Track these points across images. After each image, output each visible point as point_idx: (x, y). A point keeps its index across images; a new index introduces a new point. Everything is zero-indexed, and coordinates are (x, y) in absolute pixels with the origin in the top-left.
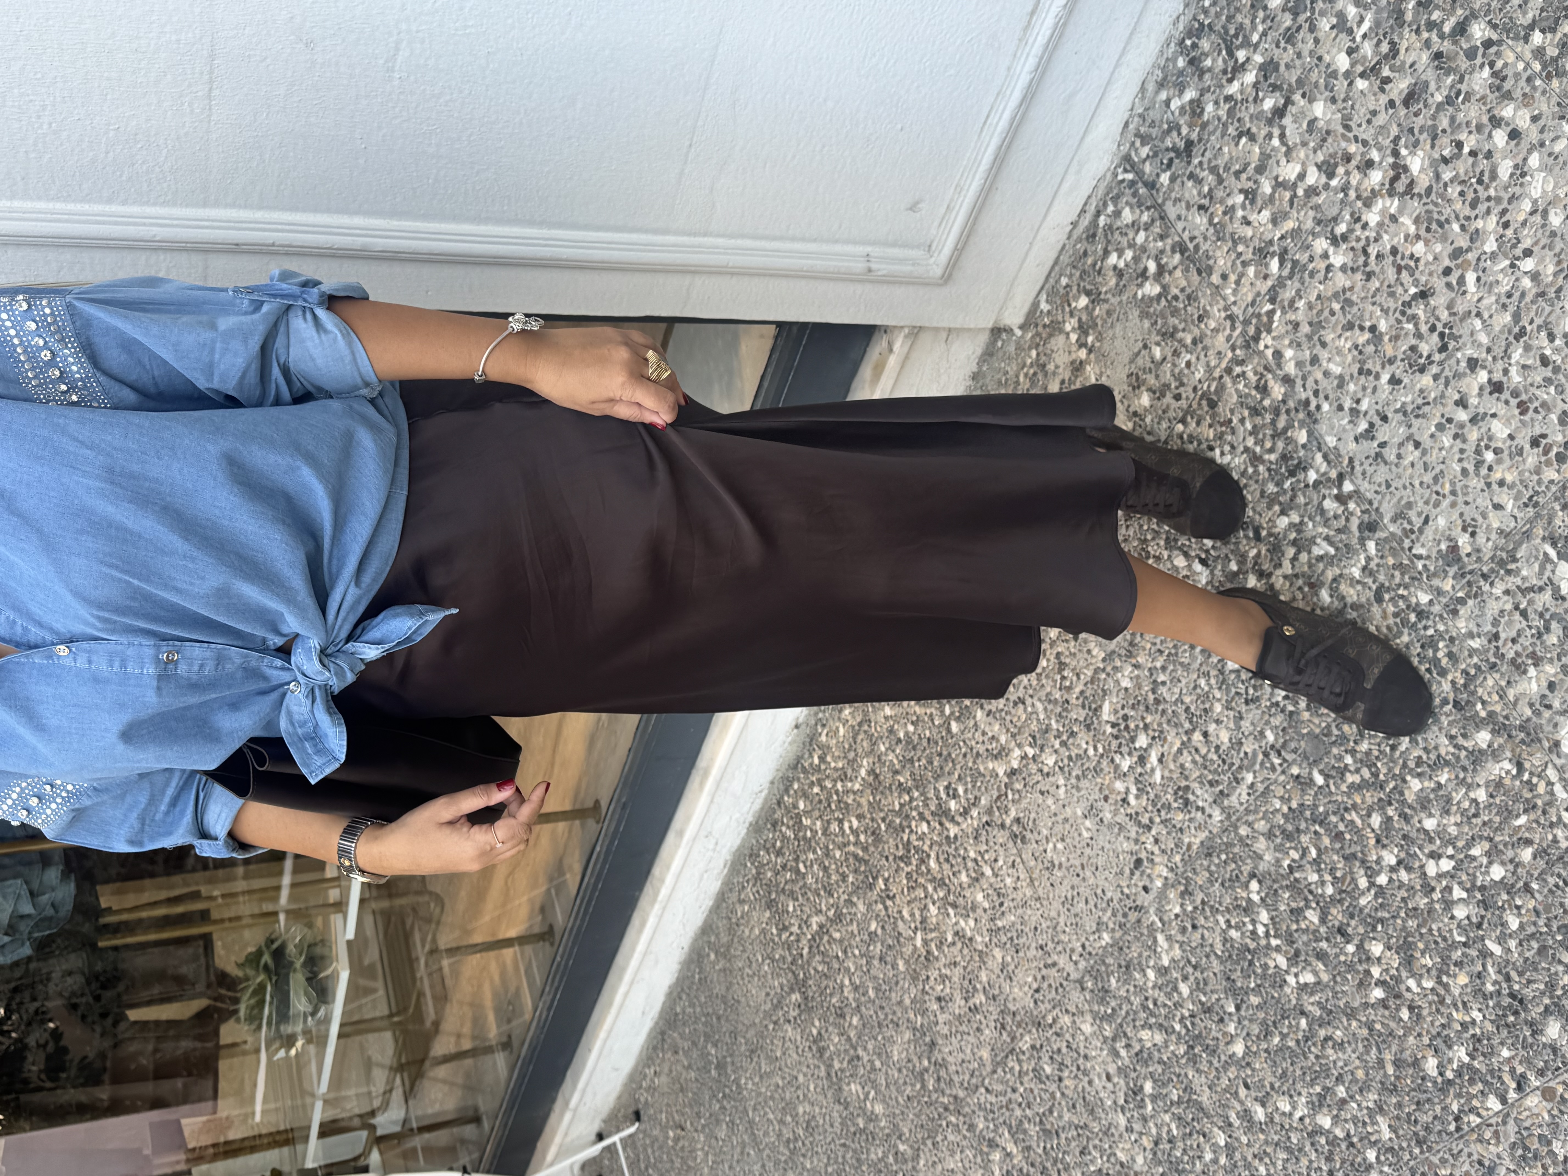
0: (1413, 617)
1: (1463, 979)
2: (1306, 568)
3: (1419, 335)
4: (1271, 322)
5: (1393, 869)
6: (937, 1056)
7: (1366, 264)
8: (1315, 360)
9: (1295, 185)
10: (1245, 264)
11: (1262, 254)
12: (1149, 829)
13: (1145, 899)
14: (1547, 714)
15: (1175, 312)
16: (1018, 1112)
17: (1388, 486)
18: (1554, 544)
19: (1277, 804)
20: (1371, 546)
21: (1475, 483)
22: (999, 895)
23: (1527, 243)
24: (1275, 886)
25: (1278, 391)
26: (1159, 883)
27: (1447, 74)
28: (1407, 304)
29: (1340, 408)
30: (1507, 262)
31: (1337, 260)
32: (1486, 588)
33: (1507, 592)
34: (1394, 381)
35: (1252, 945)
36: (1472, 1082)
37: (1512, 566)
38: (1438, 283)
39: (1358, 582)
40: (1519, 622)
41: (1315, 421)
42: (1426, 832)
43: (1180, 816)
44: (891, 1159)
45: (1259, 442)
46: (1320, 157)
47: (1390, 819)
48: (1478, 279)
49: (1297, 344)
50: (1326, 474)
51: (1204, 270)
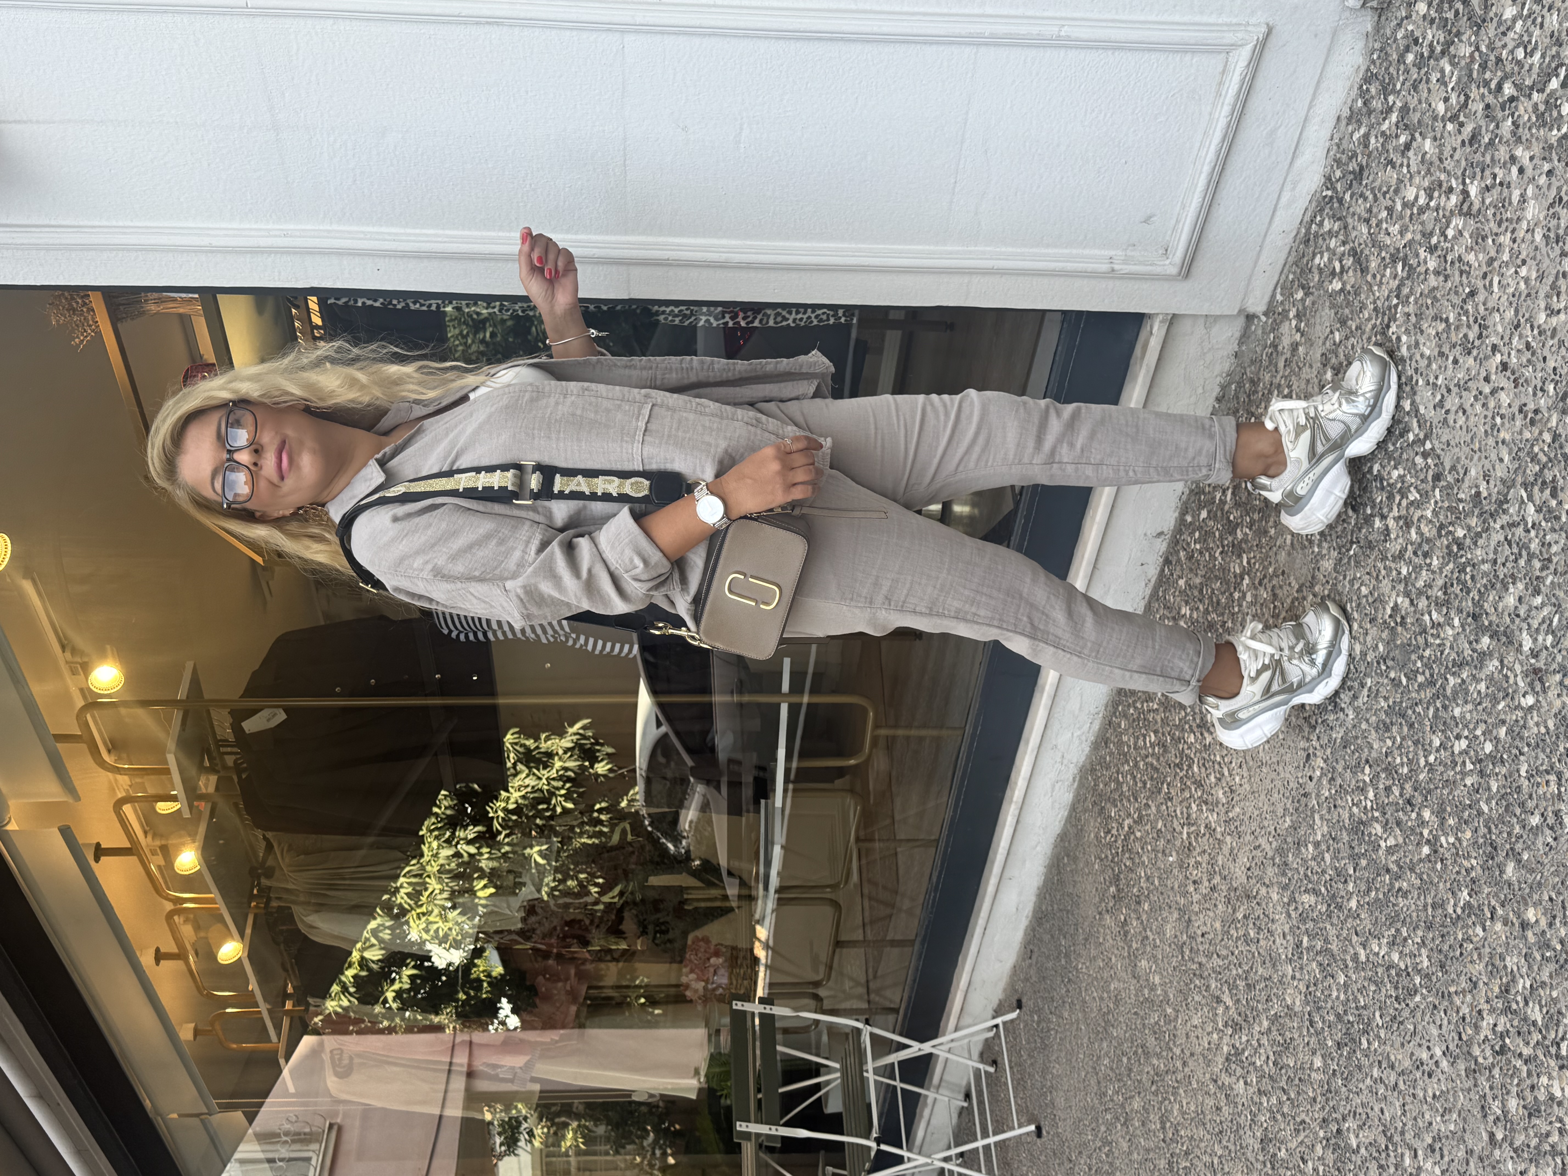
0: (1455, 548)
1: (1468, 834)
2: (1405, 512)
3: (1469, 327)
4: (1396, 313)
5: (1438, 751)
6: (1191, 931)
7: (1445, 270)
8: (1417, 344)
9: (1413, 205)
10: (1385, 267)
11: (1394, 260)
12: (1314, 728)
13: (1311, 787)
14: (1517, 621)
15: (1349, 304)
16: (1234, 972)
17: (1448, 445)
18: (1526, 490)
19: (1383, 703)
20: (1438, 493)
21: (1491, 441)
22: (1232, 791)
23: (1523, 255)
24: (1379, 769)
26: (1318, 773)
27: (1492, 121)
28: (1464, 301)
29: (1428, 383)
30: (1513, 269)
31: (1431, 265)
32: (1492, 524)
33: (1502, 527)
34: (1455, 362)
35: (1364, 818)
36: (1469, 916)
37: (1505, 506)
38: (1480, 284)
39: (1431, 521)
41: (1415, 393)
42: (1453, 718)
43: (1332, 717)
44: (1162, 1023)
46: (1426, 184)
47: (1438, 709)
48: (1499, 282)
49: (1407, 332)
50: (1417, 435)
51: (1364, 271)
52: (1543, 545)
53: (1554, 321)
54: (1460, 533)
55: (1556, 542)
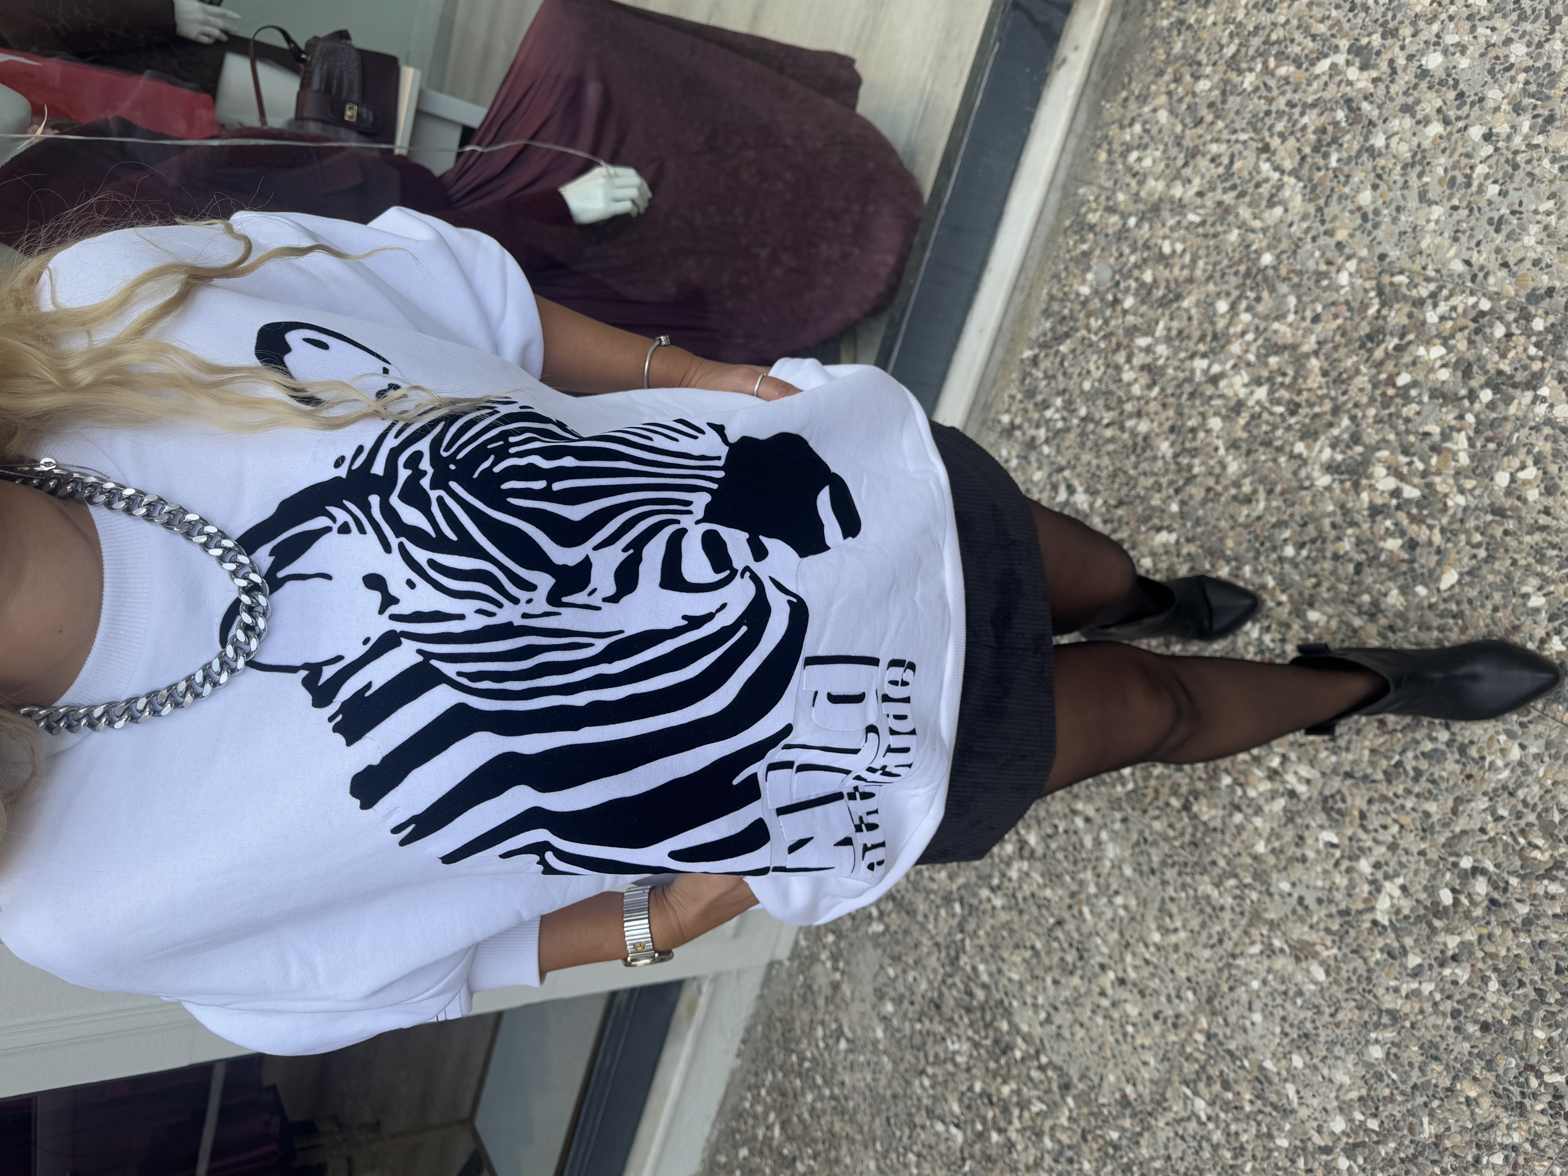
0: (1111, 1151)
2: (1030, 1123)
3: (1063, 950)
4: (964, 946)
7: (1017, 905)
8: (1000, 971)
10: (937, 907)
11: (948, 900)
15: (898, 942)
17: (1070, 1055)
18: (1188, 1086)
20: (1070, 1101)
21: (1126, 1048)
23: (1114, 887)
25: (980, 994)
28: (1050, 930)
29: (1025, 1003)
30: (1106, 899)
31: (998, 902)
32: (1153, 1122)
33: (1168, 1124)
34: (1056, 982)
37: (1166, 1105)
38: (1067, 915)
39: (1069, 1129)
40: (1182, 1146)
41: (1011, 1014)
45: (976, 1032)
48: (1091, 912)
49: (985, 961)
50: (1027, 1052)
51: (911, 913)
52: (1228, 1135)
53: (1173, 938)
54: (1114, 1135)
55: (1245, 1131)
